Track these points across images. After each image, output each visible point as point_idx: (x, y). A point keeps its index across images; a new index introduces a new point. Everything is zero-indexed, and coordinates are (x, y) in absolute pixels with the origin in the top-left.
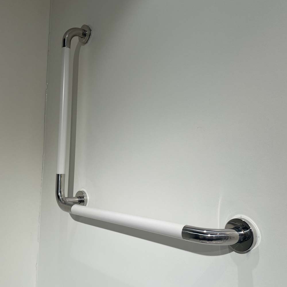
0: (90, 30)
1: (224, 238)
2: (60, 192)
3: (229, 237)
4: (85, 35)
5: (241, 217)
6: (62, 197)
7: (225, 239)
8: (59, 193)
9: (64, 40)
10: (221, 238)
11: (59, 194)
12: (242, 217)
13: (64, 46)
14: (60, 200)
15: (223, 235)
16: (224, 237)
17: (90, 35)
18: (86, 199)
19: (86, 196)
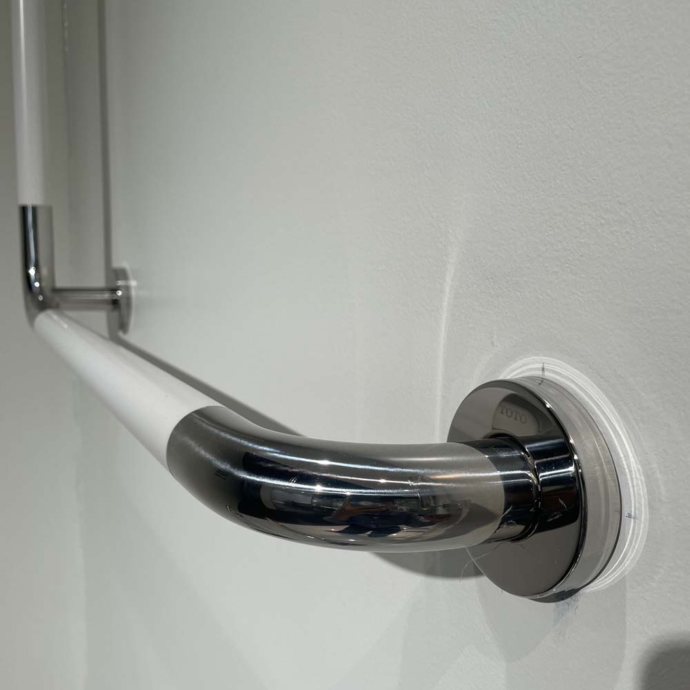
18: (128, 298)
19: (127, 288)
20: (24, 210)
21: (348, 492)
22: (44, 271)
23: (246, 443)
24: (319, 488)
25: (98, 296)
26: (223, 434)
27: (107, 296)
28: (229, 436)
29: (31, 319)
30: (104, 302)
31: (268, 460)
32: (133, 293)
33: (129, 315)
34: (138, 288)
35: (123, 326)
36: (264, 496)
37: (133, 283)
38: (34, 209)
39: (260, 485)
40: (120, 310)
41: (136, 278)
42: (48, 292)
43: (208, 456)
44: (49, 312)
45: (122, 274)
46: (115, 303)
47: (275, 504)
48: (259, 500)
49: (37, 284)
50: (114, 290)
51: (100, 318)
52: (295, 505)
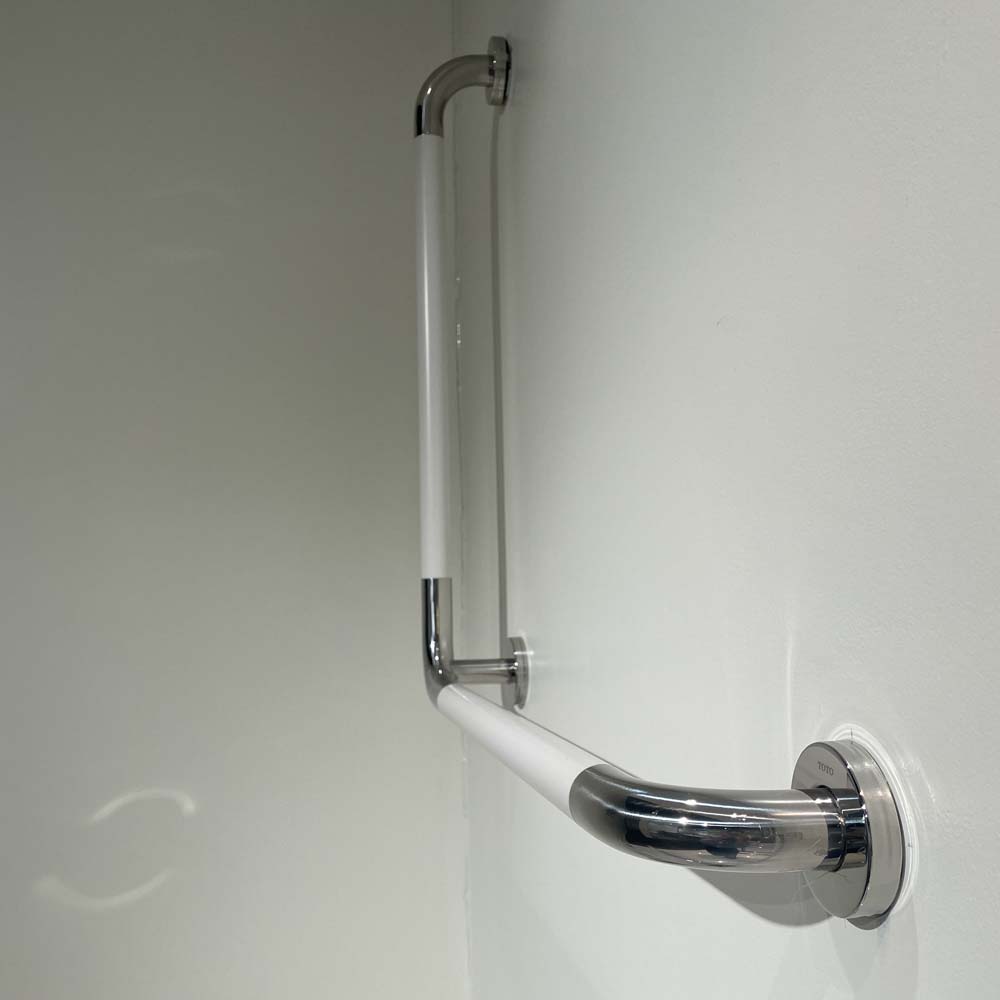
2: (437, 640)
5: (850, 738)
8: (433, 642)
9: (419, 109)
11: (432, 645)
12: (854, 738)
13: (419, 131)
14: (433, 666)
18: (525, 669)
19: (524, 658)
20: (426, 582)
21: (705, 824)
22: (444, 644)
23: (623, 787)
24: (684, 821)
25: (495, 668)
26: (608, 782)
27: (503, 667)
28: (612, 784)
29: (434, 695)
30: (501, 674)
31: (638, 800)
32: (530, 664)
33: (526, 687)
34: (534, 657)
35: (520, 700)
36: (641, 827)
37: (530, 653)
38: (436, 581)
39: (637, 820)
40: (516, 682)
41: (534, 649)
42: (447, 665)
43: (598, 799)
44: (451, 686)
45: (518, 644)
46: (513, 674)
47: (651, 834)
48: (639, 831)
49: (437, 658)
50: (511, 661)
51: (495, 690)
52: (665, 833)
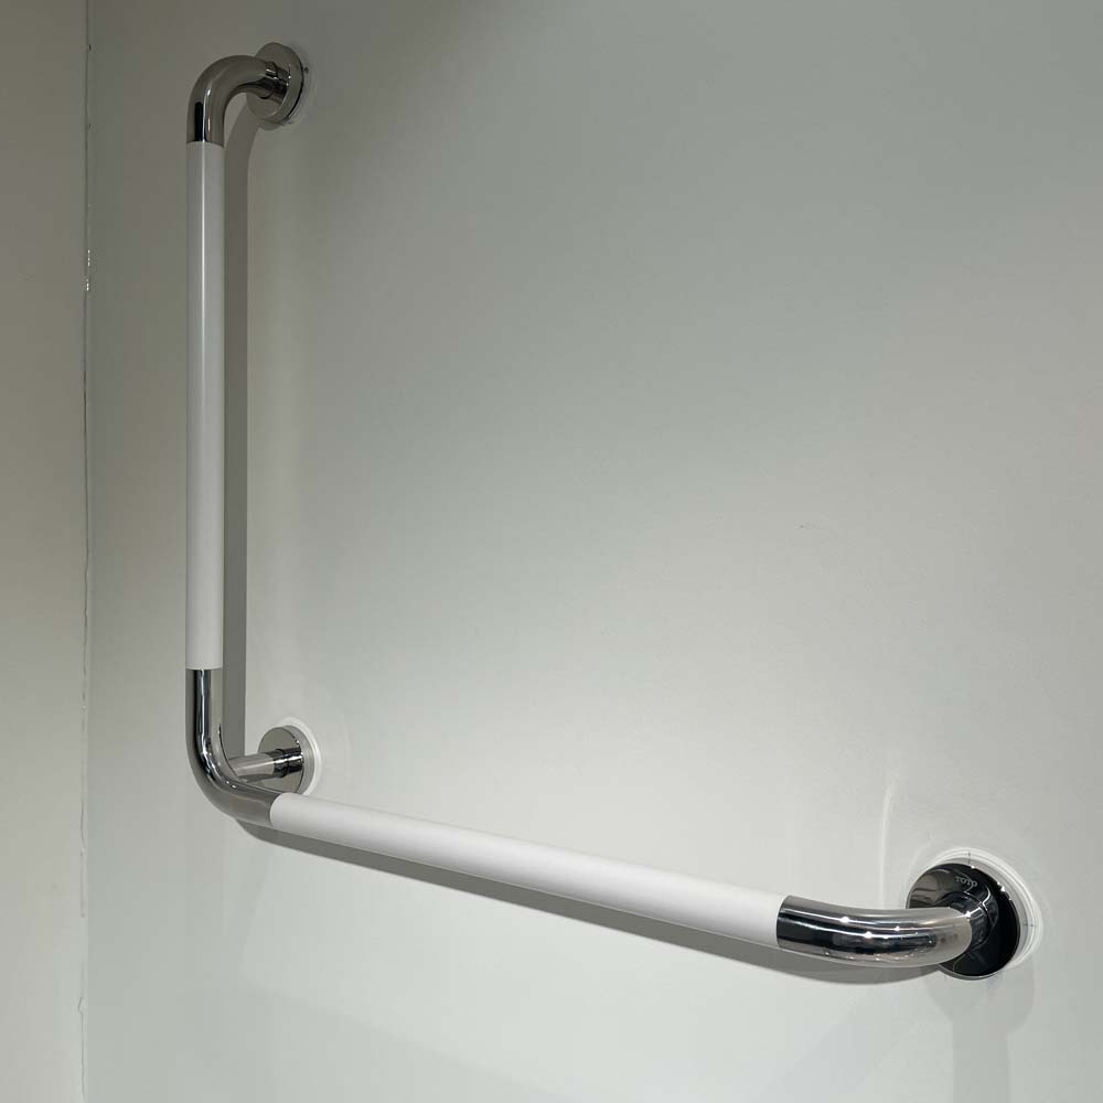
0: (303, 70)
1: (920, 943)
2: (208, 745)
3: (940, 938)
4: (281, 88)
5: (967, 857)
6: (216, 764)
7: (923, 945)
8: (204, 748)
10: (912, 942)
12: (972, 857)
14: (211, 774)
15: (914, 932)
16: (921, 937)
17: (301, 91)
